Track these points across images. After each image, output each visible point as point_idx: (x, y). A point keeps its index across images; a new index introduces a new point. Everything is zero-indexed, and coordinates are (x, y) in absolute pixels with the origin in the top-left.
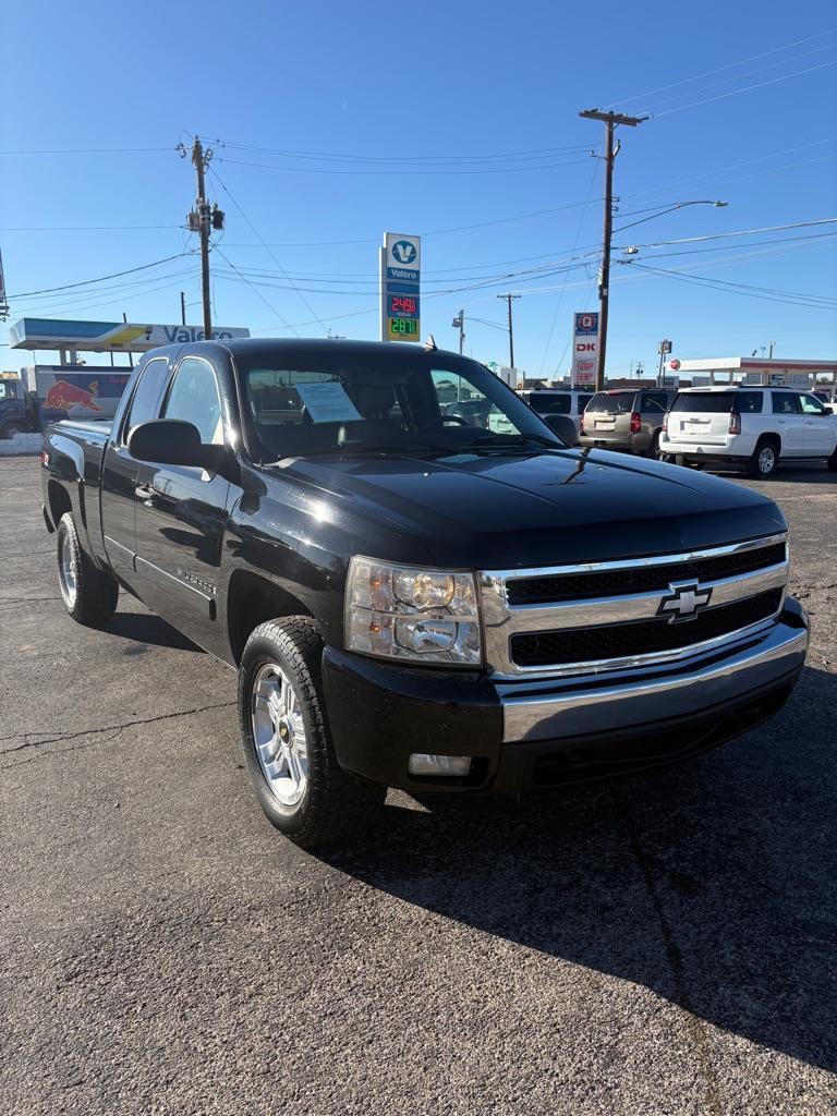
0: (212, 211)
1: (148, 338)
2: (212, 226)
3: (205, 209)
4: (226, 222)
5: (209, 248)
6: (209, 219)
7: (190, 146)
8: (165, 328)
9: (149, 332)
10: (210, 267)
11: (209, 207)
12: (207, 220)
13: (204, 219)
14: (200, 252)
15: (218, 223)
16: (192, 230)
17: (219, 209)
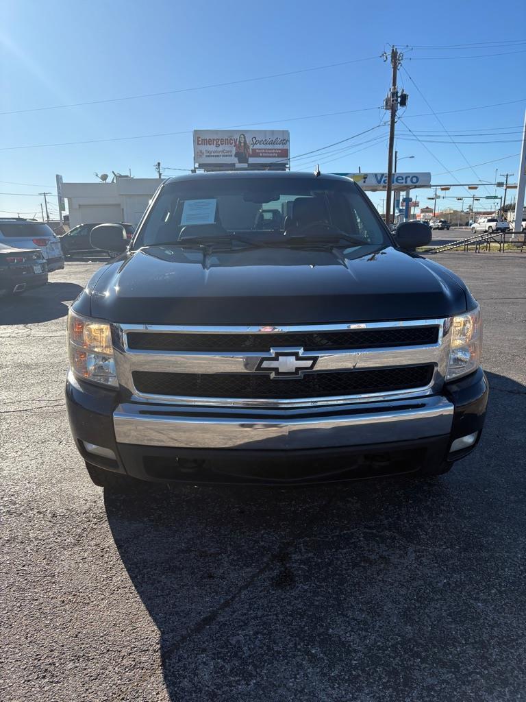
0: (399, 94)
1: (364, 182)
2: (399, 105)
3: (394, 94)
4: (408, 102)
5: (396, 120)
6: (397, 100)
7: (389, 53)
8: (376, 175)
9: (365, 178)
10: (395, 133)
11: (397, 93)
12: (397, 101)
13: (393, 101)
14: (390, 123)
15: (403, 103)
16: (386, 109)
17: (404, 93)
